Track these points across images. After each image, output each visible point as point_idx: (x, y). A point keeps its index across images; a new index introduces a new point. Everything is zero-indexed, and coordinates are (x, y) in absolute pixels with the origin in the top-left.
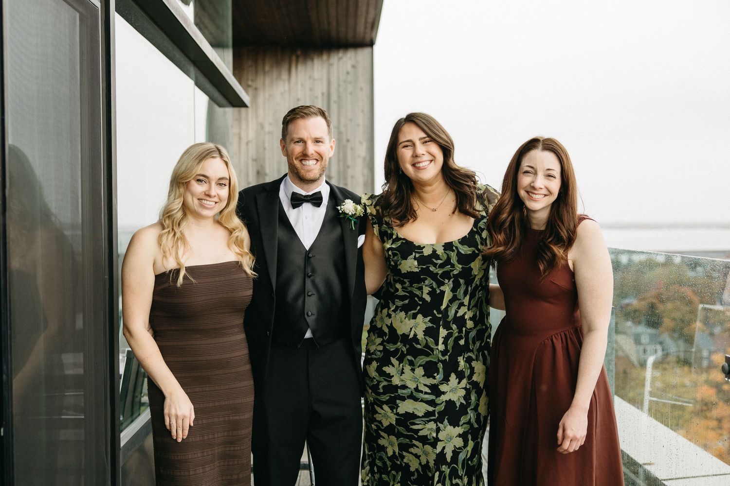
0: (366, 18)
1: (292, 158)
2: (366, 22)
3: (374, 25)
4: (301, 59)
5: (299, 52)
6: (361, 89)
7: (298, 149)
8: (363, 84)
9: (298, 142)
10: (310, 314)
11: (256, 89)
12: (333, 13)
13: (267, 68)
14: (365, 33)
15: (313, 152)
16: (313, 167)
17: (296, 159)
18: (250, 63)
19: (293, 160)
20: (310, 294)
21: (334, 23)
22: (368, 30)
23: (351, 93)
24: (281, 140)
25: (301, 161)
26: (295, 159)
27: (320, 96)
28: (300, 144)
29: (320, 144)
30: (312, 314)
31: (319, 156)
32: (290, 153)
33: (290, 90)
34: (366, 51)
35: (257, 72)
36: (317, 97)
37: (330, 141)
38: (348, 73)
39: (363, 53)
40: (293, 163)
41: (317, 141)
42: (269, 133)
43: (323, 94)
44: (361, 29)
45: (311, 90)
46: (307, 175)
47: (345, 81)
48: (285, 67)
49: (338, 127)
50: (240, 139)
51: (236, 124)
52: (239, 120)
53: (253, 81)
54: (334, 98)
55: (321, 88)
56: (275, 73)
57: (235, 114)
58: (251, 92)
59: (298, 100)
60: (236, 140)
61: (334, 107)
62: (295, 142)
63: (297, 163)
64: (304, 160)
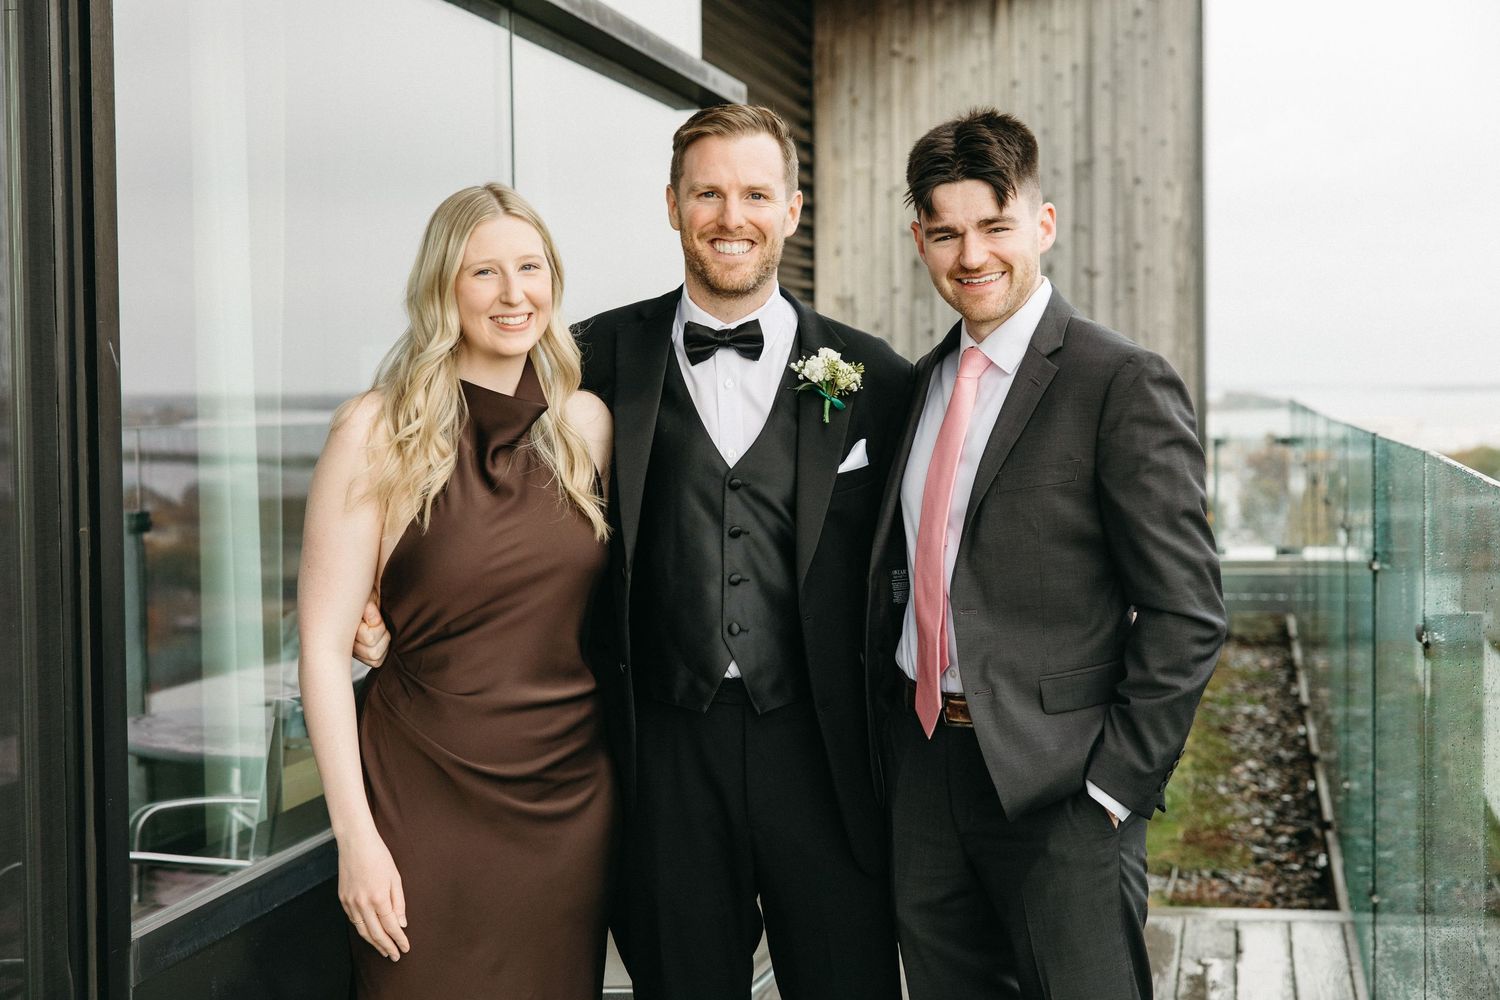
1: (691, 236)
6: (1172, 52)
7: (704, 212)
8: (1177, 38)
9: (706, 194)
10: (736, 628)
11: (911, 61)
16: (740, 258)
17: (701, 236)
20: (735, 578)
23: (1145, 63)
24: (668, 189)
26: (699, 238)
27: (1066, 70)
28: (711, 199)
29: (762, 200)
30: (741, 630)
31: (757, 233)
32: (686, 224)
33: (993, 62)
35: (913, 19)
36: (1059, 76)
37: (788, 198)
38: (1137, 13)
40: (694, 247)
41: (755, 194)
43: (1075, 67)
45: (1045, 58)
46: (726, 279)
47: (1129, 34)
48: (982, 3)
49: (1112, 149)
50: (873, 182)
51: (861, 146)
52: (871, 137)
53: (903, 41)
54: (1103, 75)
55: (1069, 54)
56: (957, 22)
57: (862, 123)
58: (898, 69)
59: (1014, 84)
60: (862, 184)
61: (1102, 100)
62: (701, 195)
63: (702, 247)
64: (720, 239)
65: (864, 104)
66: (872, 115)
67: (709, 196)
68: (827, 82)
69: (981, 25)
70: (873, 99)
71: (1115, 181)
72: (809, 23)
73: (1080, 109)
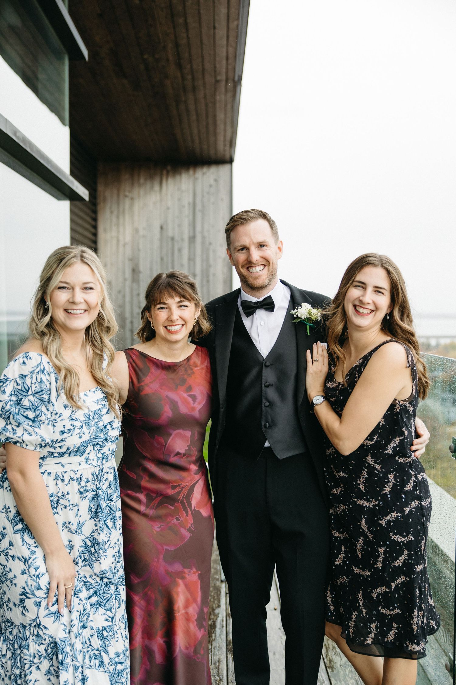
0: (225, 136)
1: (239, 266)
2: (225, 140)
3: (232, 143)
4: (171, 174)
5: (169, 168)
6: (222, 200)
7: (242, 257)
8: (223, 194)
9: (241, 249)
10: (267, 425)
11: (132, 199)
12: (195, 131)
13: (142, 181)
14: (225, 150)
15: (258, 258)
16: (261, 273)
17: (242, 267)
18: (127, 176)
19: (239, 269)
20: (267, 404)
21: (197, 141)
22: (227, 148)
23: (213, 203)
25: (248, 268)
27: (186, 205)
28: (243, 251)
29: (264, 248)
31: (266, 261)
33: (161, 200)
34: (227, 167)
35: (133, 184)
36: (184, 207)
38: (211, 186)
39: (223, 169)
41: (261, 245)
42: (144, 236)
43: (189, 204)
44: (221, 146)
45: (179, 200)
46: (256, 283)
47: (208, 193)
48: (157, 179)
49: (202, 232)
50: (118, 241)
51: (114, 228)
52: (118, 225)
53: (129, 192)
54: (199, 207)
55: (187, 199)
56: (148, 185)
57: (114, 220)
58: (127, 202)
59: (168, 208)
60: (114, 242)
61: (199, 215)
62: (239, 250)
63: (243, 271)
64: (251, 267)
65: (115, 213)
66: (118, 217)
67: (242, 250)
68: (102, 205)
69: (157, 187)
70: (118, 211)
71: (203, 243)
72: (95, 183)
73: (191, 218)
